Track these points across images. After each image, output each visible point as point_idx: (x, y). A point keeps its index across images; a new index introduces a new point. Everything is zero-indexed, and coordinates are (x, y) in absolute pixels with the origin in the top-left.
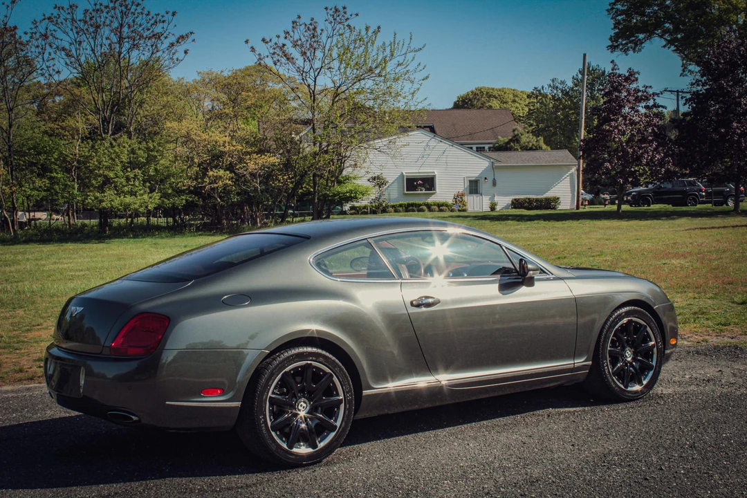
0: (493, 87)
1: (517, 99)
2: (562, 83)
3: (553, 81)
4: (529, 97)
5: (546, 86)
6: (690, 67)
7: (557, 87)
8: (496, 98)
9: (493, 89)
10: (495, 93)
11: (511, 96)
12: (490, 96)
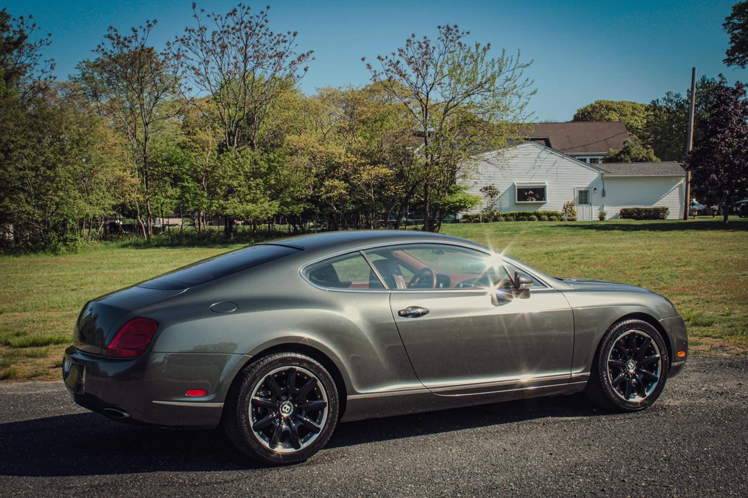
0: (612, 100)
1: (636, 112)
2: (677, 96)
3: (668, 94)
4: (647, 109)
5: (660, 99)
7: (672, 101)
8: (615, 111)
9: (612, 102)
10: (615, 106)
11: (630, 109)
12: (609, 109)
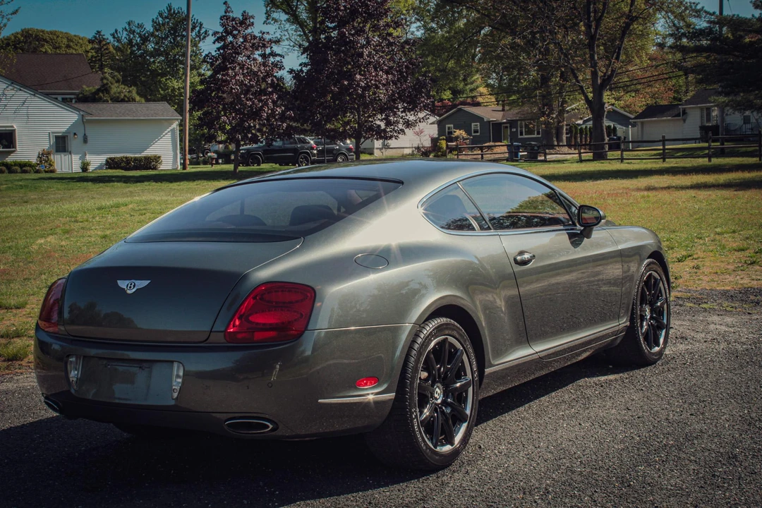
0: (43, 29)
1: (71, 44)
2: (140, 26)
3: (129, 24)
4: (90, 41)
5: (120, 30)
6: (275, 15)
7: (134, 31)
8: (47, 42)
9: (43, 31)
10: (46, 36)
11: (65, 41)
12: (37, 38)
